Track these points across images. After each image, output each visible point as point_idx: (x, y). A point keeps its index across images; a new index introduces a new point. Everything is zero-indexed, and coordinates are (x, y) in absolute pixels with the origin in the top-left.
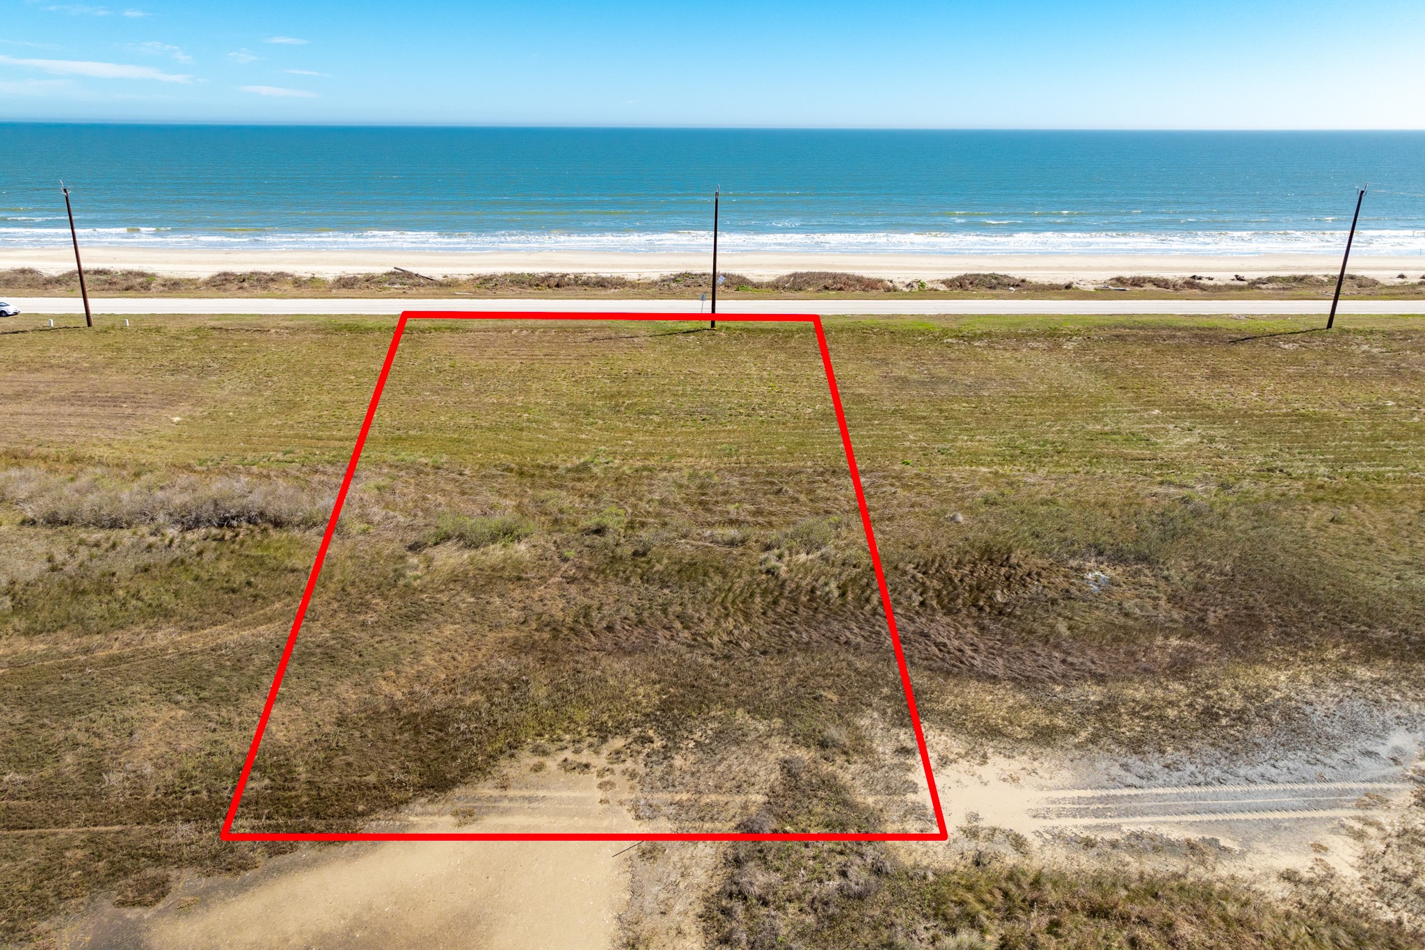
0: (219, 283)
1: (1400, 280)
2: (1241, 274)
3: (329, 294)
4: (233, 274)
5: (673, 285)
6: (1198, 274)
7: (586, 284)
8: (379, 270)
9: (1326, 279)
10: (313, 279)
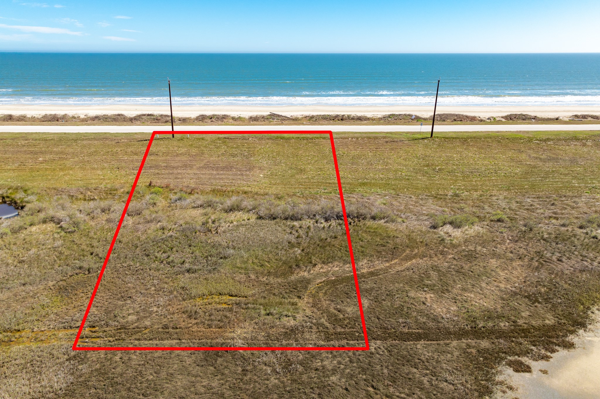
0: (201, 119)
4: (206, 116)
5: (390, 119)
7: (353, 119)
8: (264, 114)
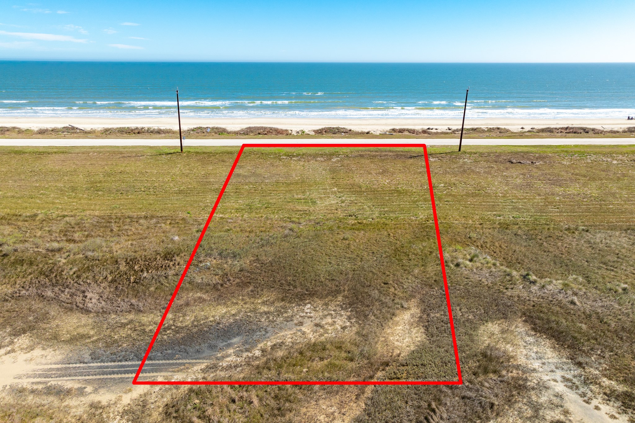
1: (522, 130)
2: (450, 127)
3: (31, 137)
6: (431, 127)
7: (152, 132)
8: (60, 126)
9: (486, 130)
10: (27, 130)
